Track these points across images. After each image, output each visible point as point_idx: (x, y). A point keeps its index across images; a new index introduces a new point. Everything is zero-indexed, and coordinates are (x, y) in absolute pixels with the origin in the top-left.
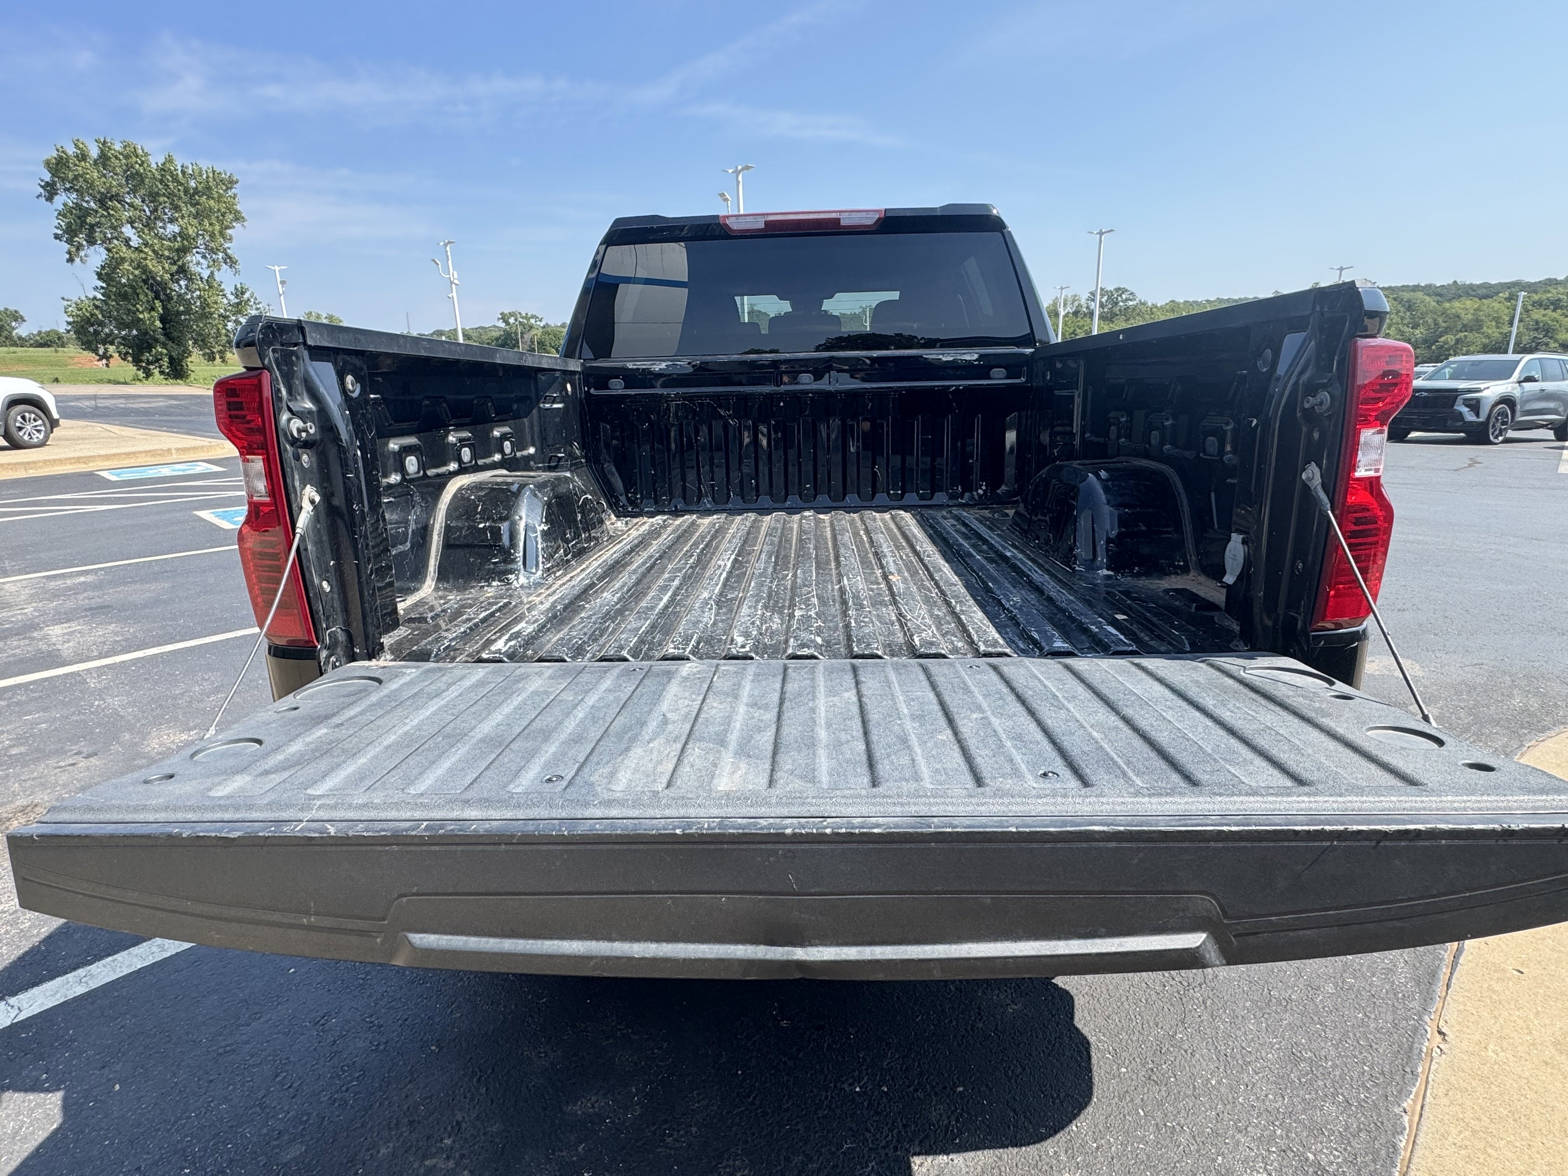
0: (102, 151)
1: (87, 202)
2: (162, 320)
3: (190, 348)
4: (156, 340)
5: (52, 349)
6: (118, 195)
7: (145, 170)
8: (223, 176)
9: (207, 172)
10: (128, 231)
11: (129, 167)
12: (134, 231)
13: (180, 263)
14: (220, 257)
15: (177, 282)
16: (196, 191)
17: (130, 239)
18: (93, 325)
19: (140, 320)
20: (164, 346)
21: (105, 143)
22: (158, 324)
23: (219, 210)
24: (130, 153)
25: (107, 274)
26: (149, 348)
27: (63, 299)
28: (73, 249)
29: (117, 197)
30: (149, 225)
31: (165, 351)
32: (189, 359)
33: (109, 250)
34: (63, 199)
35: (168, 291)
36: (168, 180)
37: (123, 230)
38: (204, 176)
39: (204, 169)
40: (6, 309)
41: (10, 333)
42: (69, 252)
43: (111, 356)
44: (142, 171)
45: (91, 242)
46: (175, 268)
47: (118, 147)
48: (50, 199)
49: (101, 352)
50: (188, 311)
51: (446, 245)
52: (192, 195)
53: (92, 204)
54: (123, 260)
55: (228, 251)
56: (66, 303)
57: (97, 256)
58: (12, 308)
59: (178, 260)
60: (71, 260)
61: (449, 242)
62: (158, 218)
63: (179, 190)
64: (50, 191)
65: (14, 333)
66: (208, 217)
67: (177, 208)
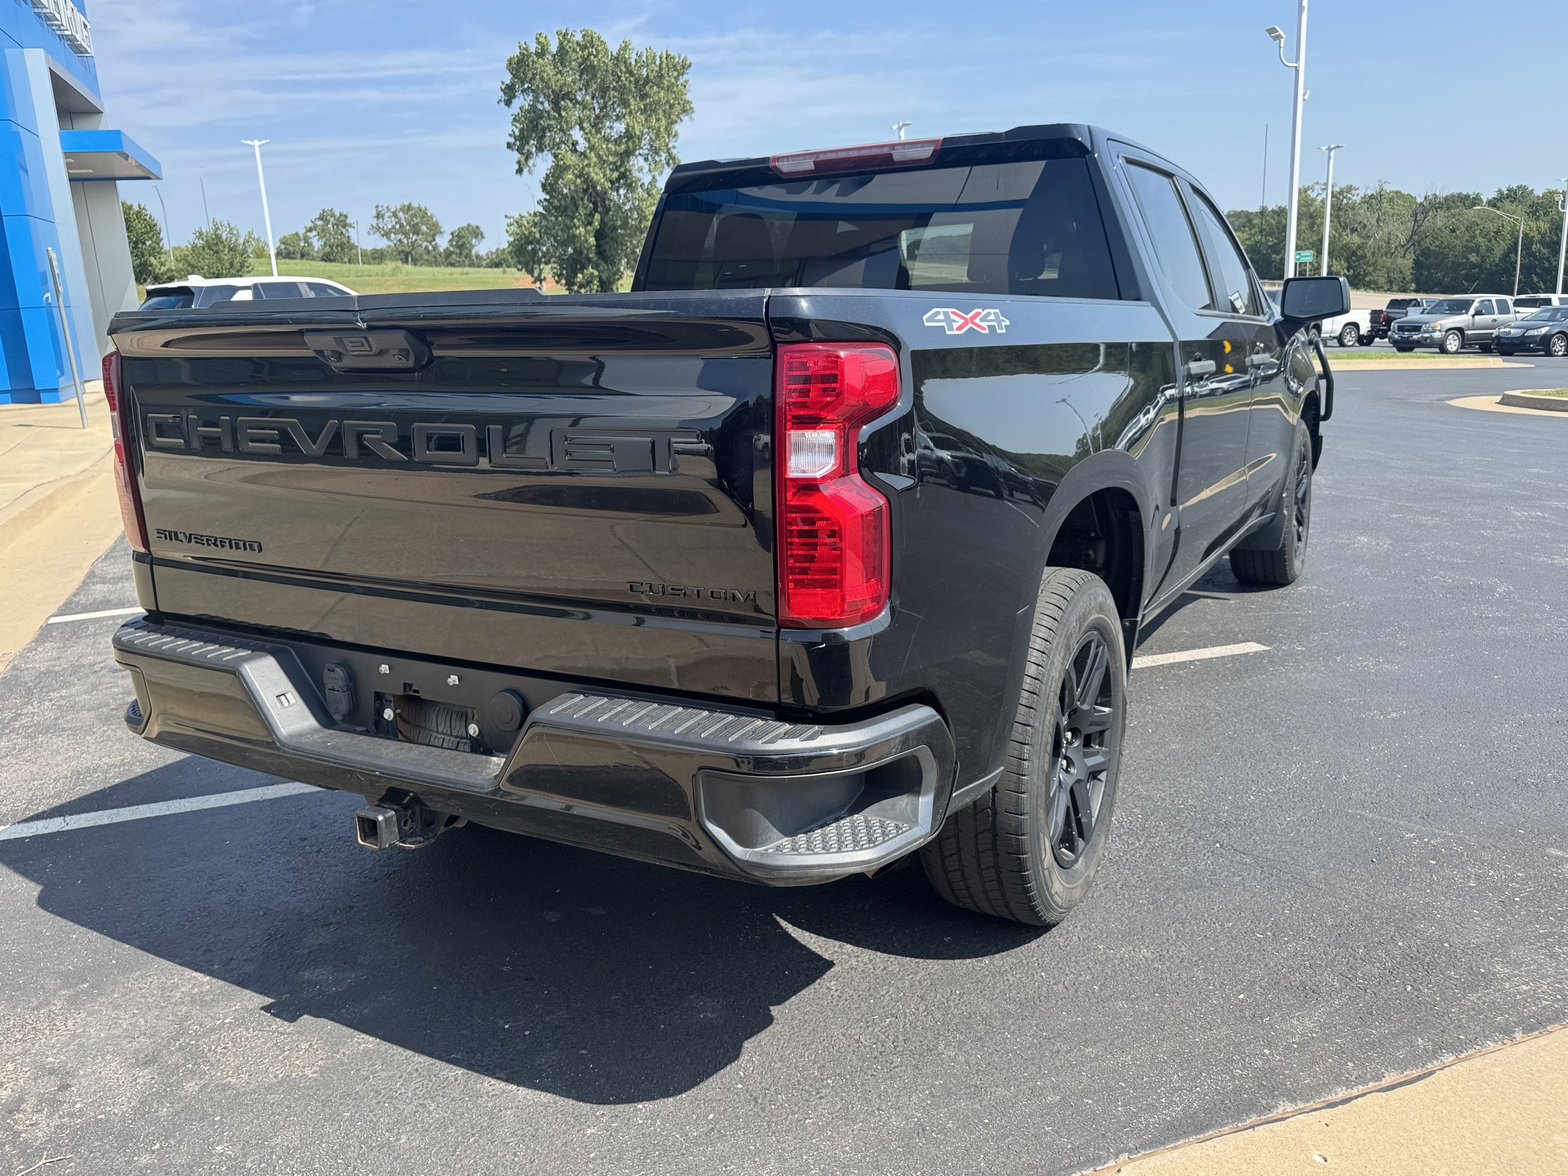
0: (561, 43)
1: (542, 103)
2: (599, 235)
3: (622, 268)
4: (589, 260)
5: (501, 270)
6: (569, 93)
7: (599, 61)
8: (677, 60)
9: (661, 58)
10: (577, 134)
11: (585, 59)
12: (582, 133)
13: (622, 170)
14: (663, 158)
15: (618, 191)
16: (647, 80)
17: (577, 143)
18: (531, 243)
19: (574, 236)
20: (596, 266)
21: (566, 34)
22: (592, 240)
23: (668, 102)
24: (589, 42)
25: (549, 186)
26: (584, 267)
27: (506, 216)
28: (523, 159)
29: (568, 96)
30: (597, 125)
31: (596, 273)
32: (620, 282)
33: (556, 156)
34: (522, 102)
35: (607, 202)
36: (621, 71)
37: (572, 132)
38: (658, 63)
39: (658, 54)
40: (469, 225)
41: (470, 251)
42: (519, 162)
43: (545, 279)
44: (596, 63)
45: (540, 149)
46: (616, 175)
47: (578, 37)
48: (508, 103)
49: (536, 274)
50: (625, 225)
51: (900, 129)
52: (642, 86)
53: (546, 104)
54: (567, 168)
55: (673, 150)
56: (508, 221)
57: (543, 164)
58: (474, 223)
59: (621, 166)
60: (520, 171)
61: (904, 125)
62: (606, 116)
63: (630, 82)
64: (510, 93)
65: (473, 252)
66: (654, 111)
67: (625, 103)
